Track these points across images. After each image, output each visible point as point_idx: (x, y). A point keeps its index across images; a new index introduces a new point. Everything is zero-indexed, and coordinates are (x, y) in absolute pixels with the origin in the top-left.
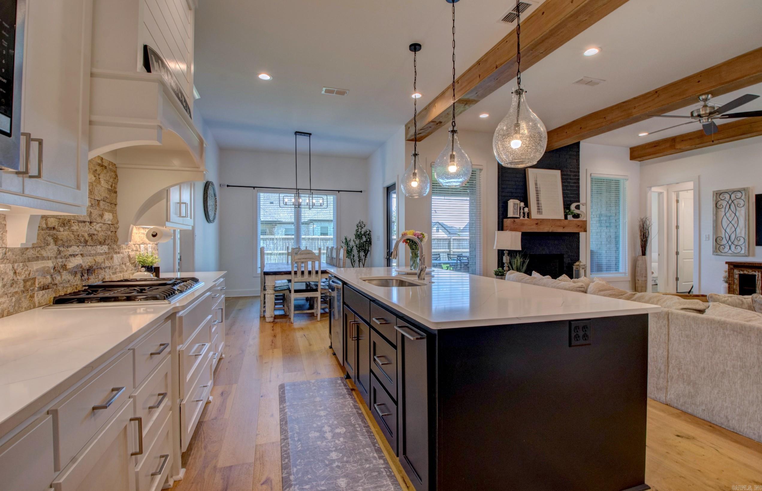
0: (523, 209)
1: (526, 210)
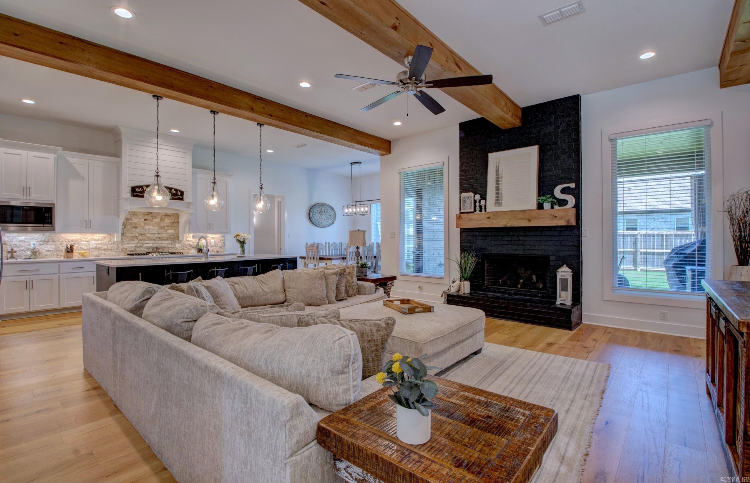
0: (480, 202)
1: (483, 202)
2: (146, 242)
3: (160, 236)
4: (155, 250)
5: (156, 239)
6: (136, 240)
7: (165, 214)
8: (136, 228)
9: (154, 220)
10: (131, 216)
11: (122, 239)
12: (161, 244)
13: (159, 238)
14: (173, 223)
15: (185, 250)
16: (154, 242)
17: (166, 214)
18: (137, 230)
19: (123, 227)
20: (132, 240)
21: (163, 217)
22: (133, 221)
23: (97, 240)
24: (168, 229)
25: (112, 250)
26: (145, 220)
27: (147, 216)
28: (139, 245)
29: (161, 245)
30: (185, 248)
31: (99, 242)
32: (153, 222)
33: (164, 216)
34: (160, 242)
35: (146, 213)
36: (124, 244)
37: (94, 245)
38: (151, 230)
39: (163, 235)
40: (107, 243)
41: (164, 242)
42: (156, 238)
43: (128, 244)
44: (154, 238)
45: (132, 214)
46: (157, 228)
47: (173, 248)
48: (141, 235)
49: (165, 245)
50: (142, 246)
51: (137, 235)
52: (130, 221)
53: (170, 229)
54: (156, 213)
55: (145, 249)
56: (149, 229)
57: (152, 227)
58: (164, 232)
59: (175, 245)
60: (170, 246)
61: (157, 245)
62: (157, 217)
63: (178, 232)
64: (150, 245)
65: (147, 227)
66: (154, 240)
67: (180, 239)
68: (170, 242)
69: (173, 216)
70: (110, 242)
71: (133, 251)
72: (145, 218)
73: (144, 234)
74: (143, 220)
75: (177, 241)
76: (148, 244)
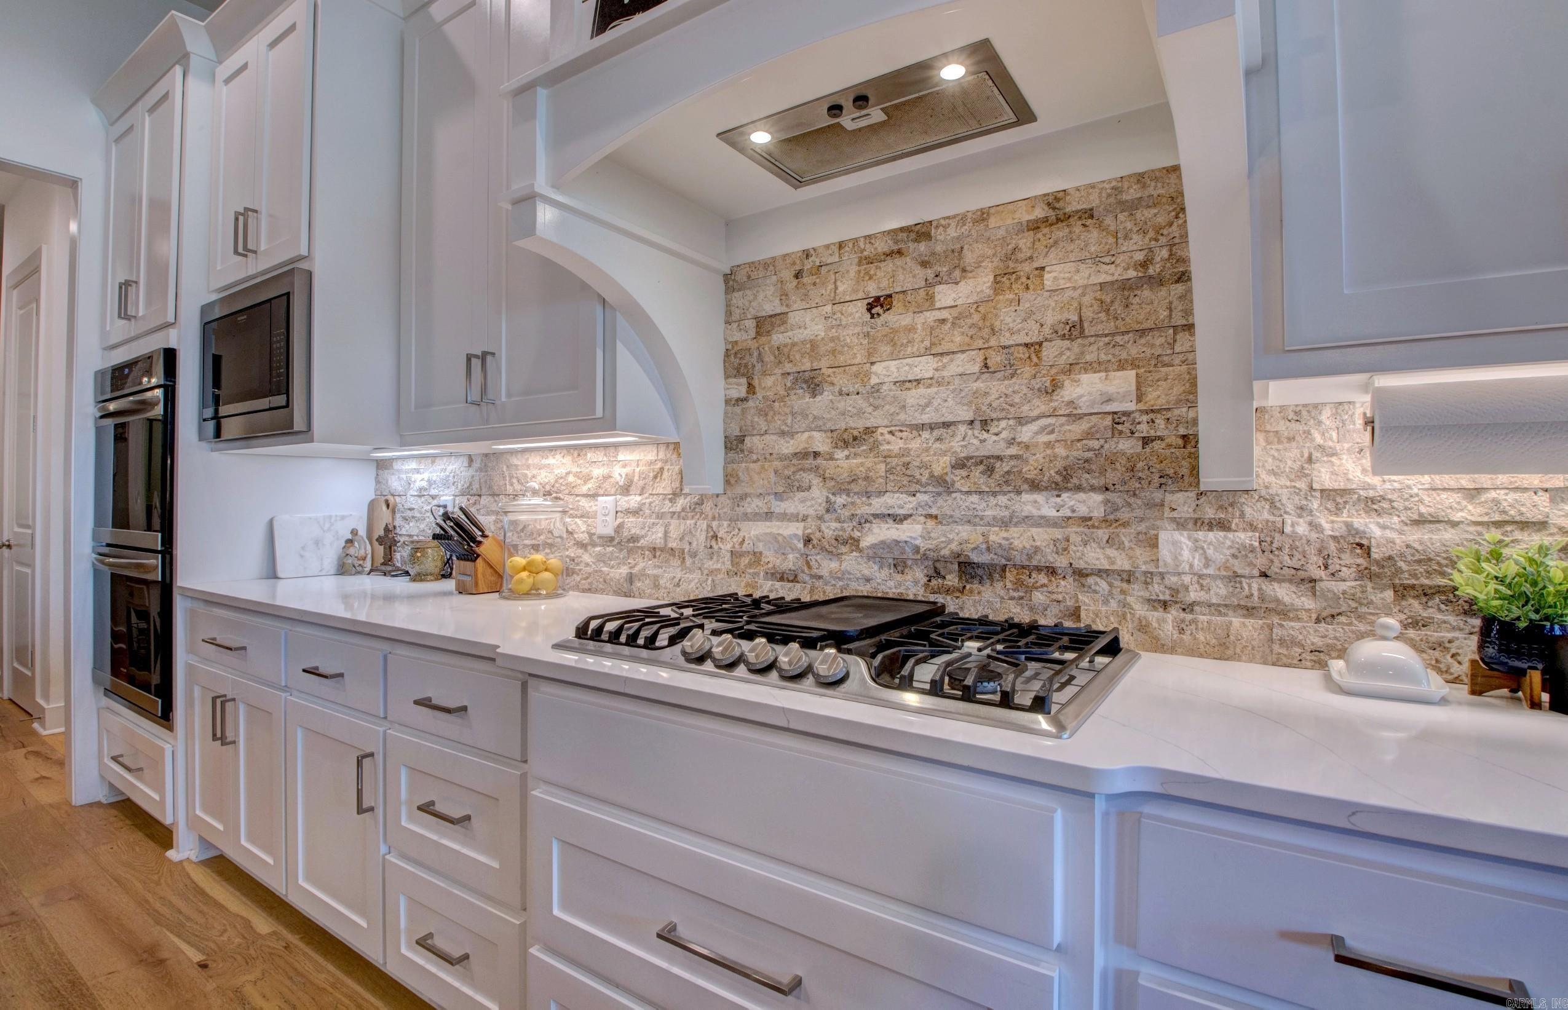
2: (878, 504)
3: (992, 443)
4: (952, 580)
5: (957, 478)
6: (816, 481)
7: (1040, 212)
8: (812, 383)
9: (945, 295)
10: (784, 296)
11: (729, 480)
12: (1005, 524)
13: (988, 463)
14: (1125, 286)
15: (1284, 612)
16: (944, 505)
17: (1053, 201)
18: (826, 396)
19: (741, 391)
20: (792, 486)
21: (1024, 242)
22: (799, 335)
23: (626, 490)
24: (1070, 369)
25: (689, 561)
26: (878, 304)
27: (889, 265)
28: (830, 528)
29: (997, 536)
30: (1284, 593)
31: (634, 500)
32: (931, 316)
33: (1034, 226)
34: (993, 507)
35: (882, 246)
36: (746, 517)
37: (610, 518)
38: (914, 396)
39: (1026, 433)
40: (667, 507)
41: (1043, 505)
42: (960, 464)
43: (769, 515)
44: (941, 464)
45: (787, 274)
46: (967, 363)
47: (1128, 577)
48: (849, 440)
49: (1042, 537)
50: (854, 543)
51: (820, 442)
52: (778, 338)
53: (1090, 367)
54: (962, 219)
55: (870, 569)
56: (903, 384)
57: (925, 367)
58: (1040, 406)
59: (1153, 543)
60: (1094, 556)
61: (964, 532)
62: (969, 257)
63: (1190, 396)
64: (911, 532)
65: (886, 371)
66: (944, 486)
67: (1212, 477)
68: (1091, 503)
69: (1131, 207)
70: (681, 502)
71: (795, 580)
72: (873, 289)
73: (869, 431)
74: (858, 310)
75: (1182, 502)
76: (899, 519)
